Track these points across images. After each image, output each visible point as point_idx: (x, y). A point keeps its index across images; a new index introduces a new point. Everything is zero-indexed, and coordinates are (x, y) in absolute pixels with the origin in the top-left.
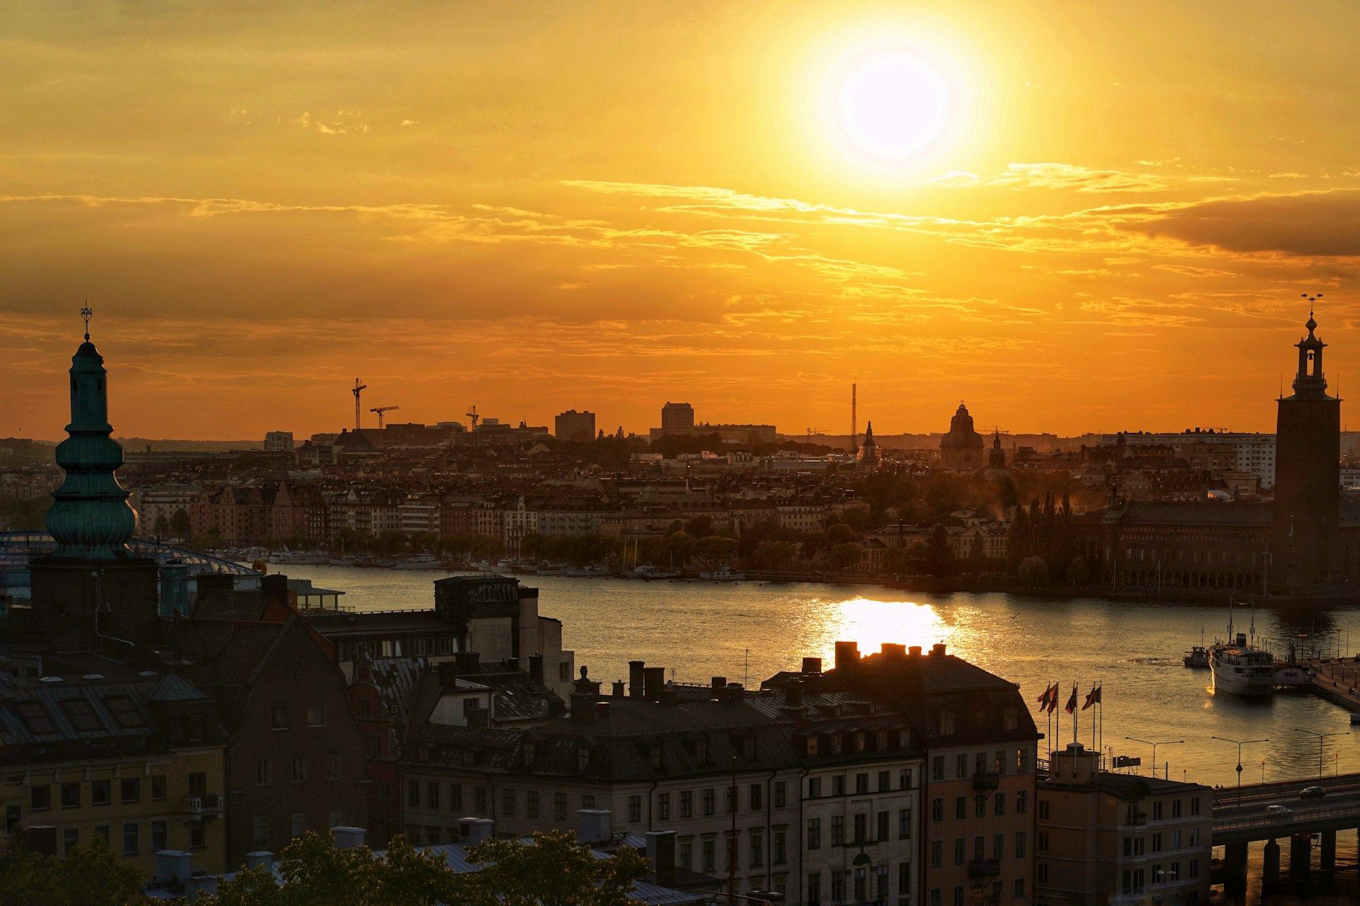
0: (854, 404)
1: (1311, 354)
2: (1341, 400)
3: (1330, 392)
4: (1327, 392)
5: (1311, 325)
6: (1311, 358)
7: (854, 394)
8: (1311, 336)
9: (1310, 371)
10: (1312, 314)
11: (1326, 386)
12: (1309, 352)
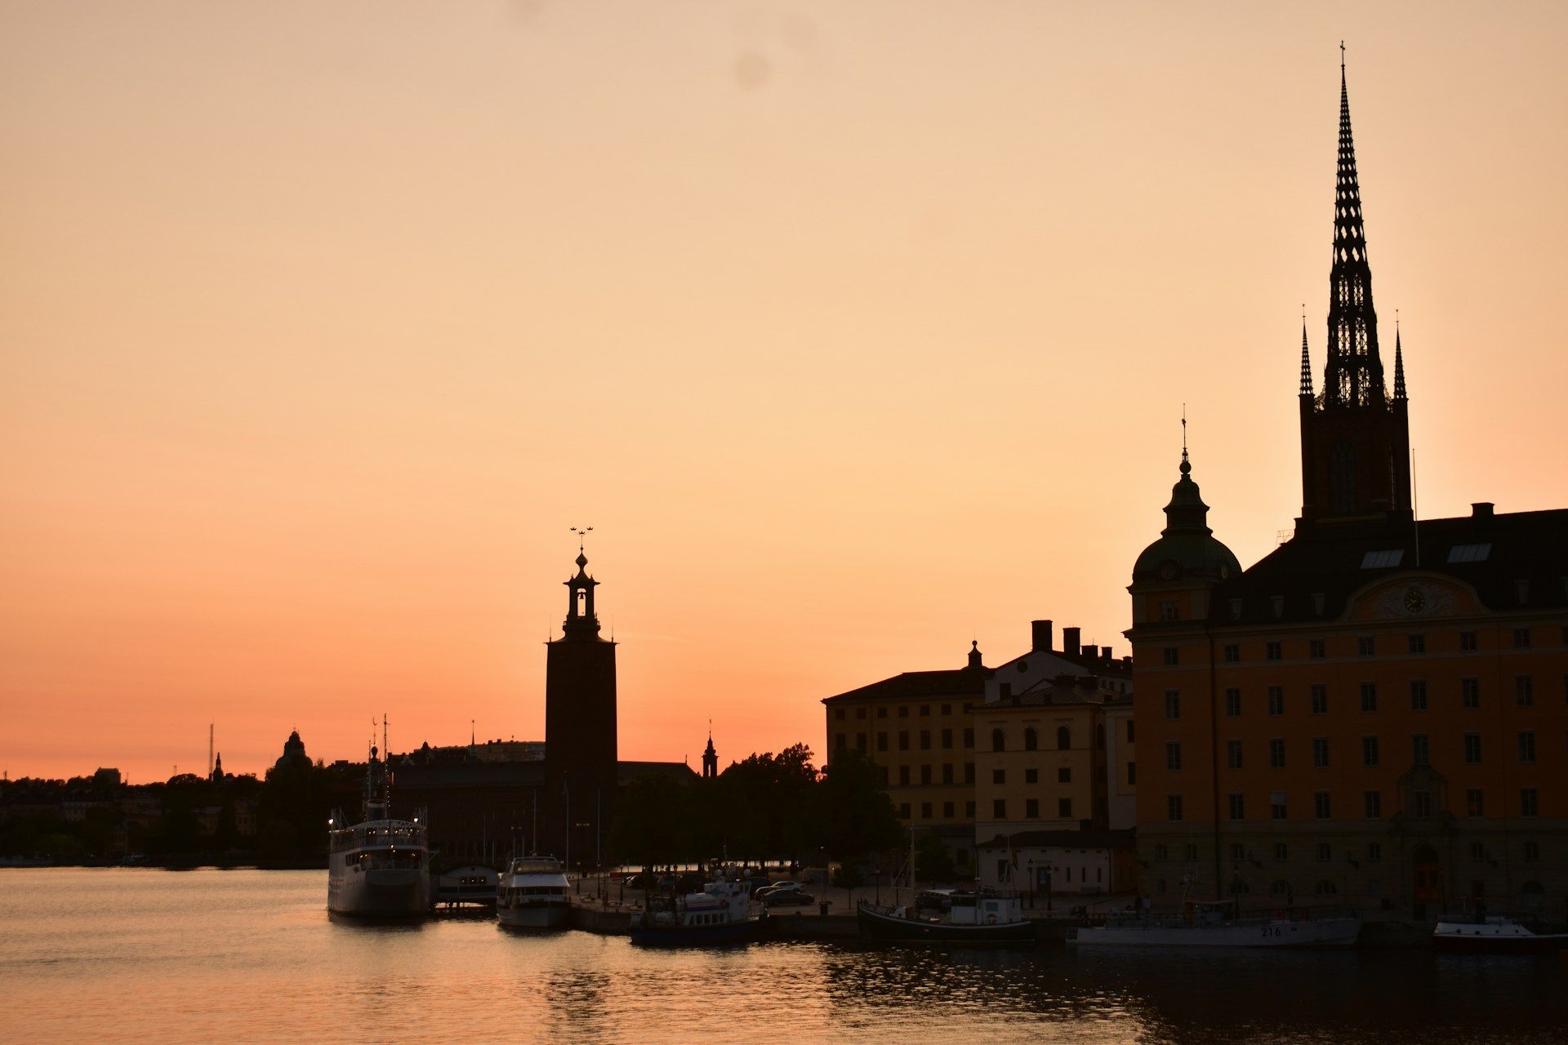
0: (212, 741)
1: (582, 593)
2: (616, 644)
3: (604, 635)
4: (601, 634)
5: (582, 561)
6: (582, 598)
7: (212, 733)
8: (582, 572)
9: (582, 611)
10: (582, 549)
11: (599, 628)
12: (579, 590)
